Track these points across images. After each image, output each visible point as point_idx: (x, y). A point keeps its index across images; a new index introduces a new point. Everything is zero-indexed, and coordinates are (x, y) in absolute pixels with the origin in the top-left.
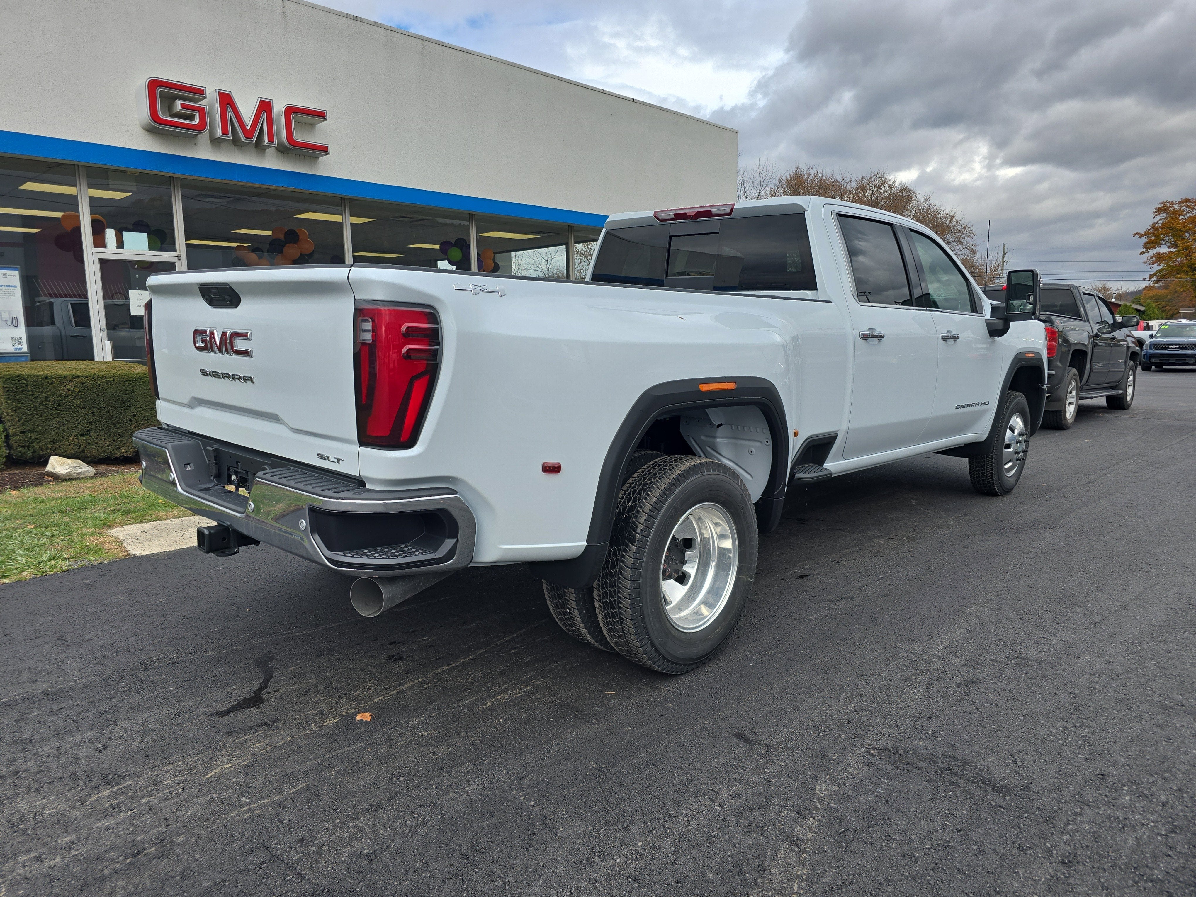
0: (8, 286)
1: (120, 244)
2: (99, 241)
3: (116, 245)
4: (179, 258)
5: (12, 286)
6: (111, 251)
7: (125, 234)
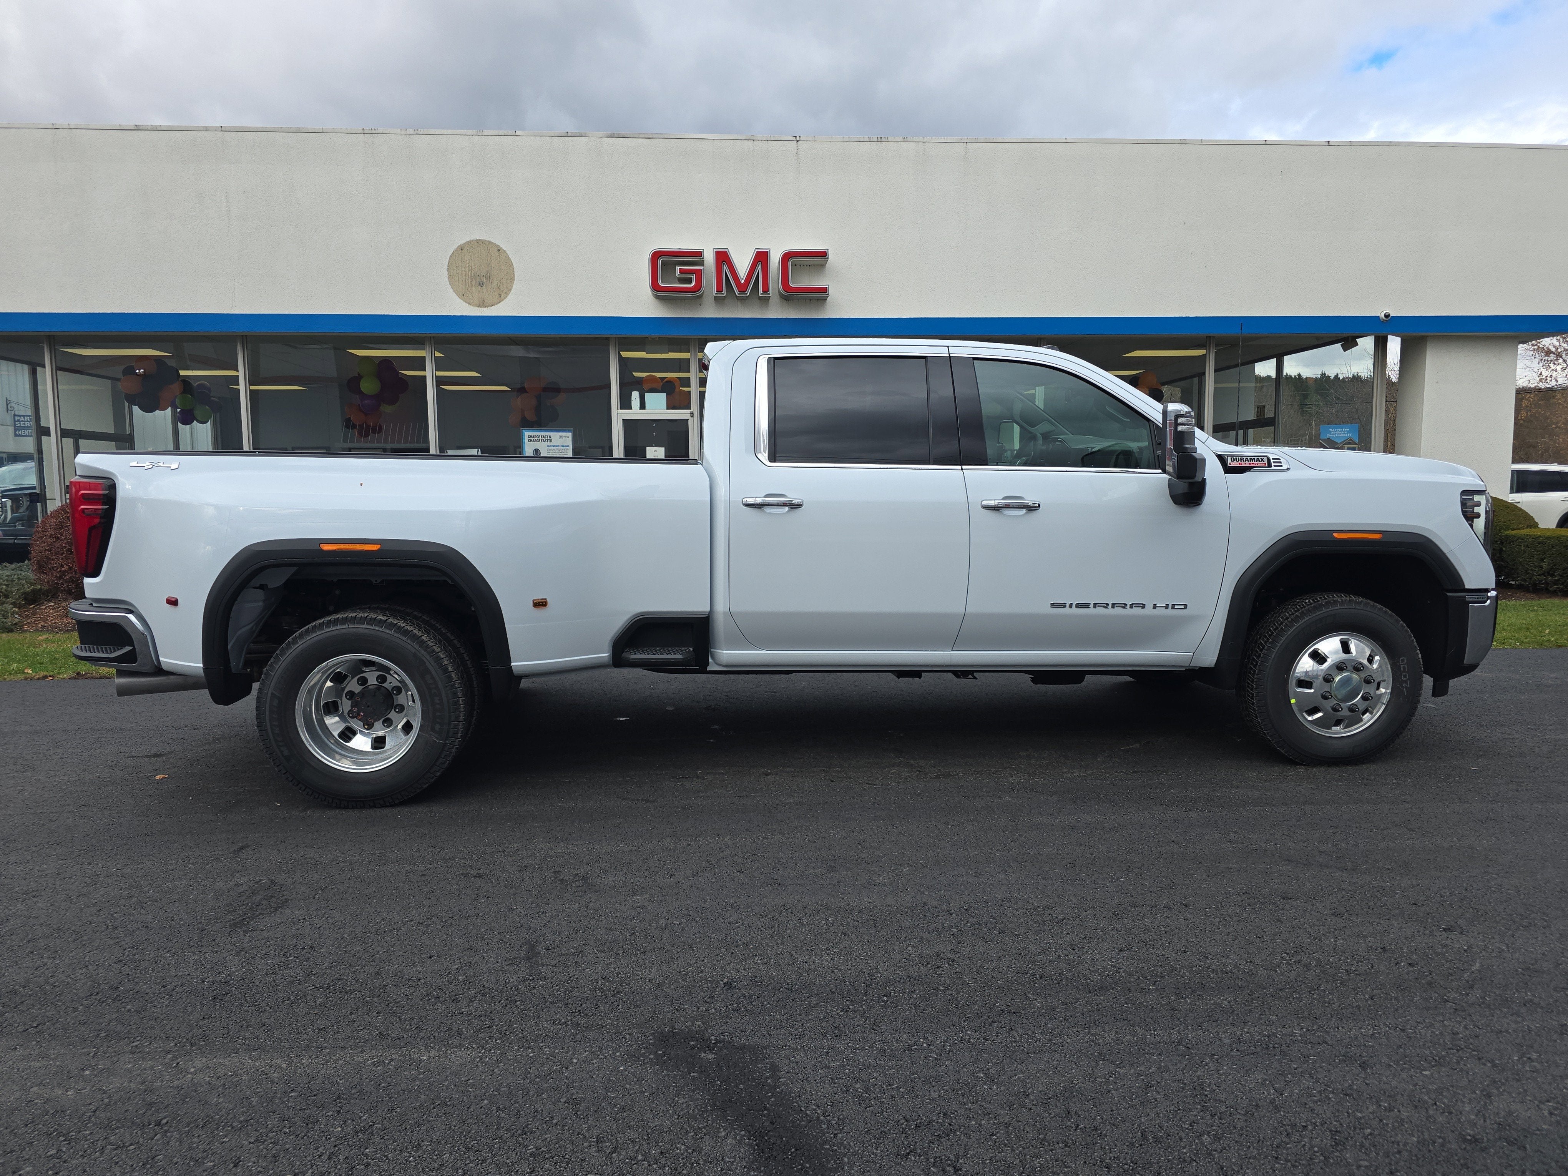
0: (563, 446)
1: (643, 406)
2: (625, 404)
3: (639, 406)
4: (692, 415)
5: (566, 446)
6: (635, 412)
7: (647, 395)
